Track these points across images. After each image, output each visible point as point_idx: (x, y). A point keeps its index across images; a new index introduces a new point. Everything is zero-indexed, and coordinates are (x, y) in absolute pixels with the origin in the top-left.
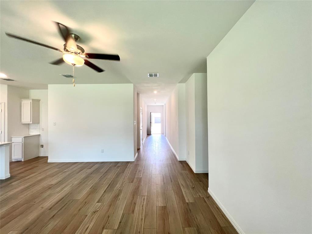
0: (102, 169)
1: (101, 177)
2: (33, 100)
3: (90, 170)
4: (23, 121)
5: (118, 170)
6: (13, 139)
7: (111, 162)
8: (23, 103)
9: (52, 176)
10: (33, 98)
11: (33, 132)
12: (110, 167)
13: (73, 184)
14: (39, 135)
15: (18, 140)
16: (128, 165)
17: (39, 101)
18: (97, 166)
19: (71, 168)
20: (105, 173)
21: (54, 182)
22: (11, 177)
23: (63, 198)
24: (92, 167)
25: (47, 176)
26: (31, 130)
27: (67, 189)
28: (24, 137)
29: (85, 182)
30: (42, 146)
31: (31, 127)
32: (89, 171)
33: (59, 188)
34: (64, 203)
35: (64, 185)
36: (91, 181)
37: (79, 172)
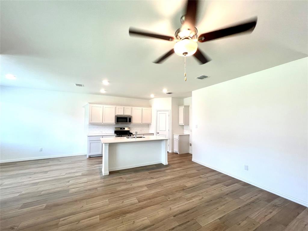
0: (244, 196)
1: (239, 208)
2: (185, 106)
3: (227, 187)
4: (179, 123)
5: (274, 213)
6: (174, 136)
7: (261, 191)
8: (179, 109)
9: (190, 176)
10: (185, 105)
11: (186, 132)
12: (258, 199)
13: (203, 198)
14: (189, 135)
15: (176, 137)
16: (299, 214)
17: (188, 106)
18: (236, 186)
19: (207, 175)
20: (246, 205)
21: (189, 184)
22: (168, 164)
23: (188, 210)
24: (230, 185)
25: (186, 175)
26: (185, 130)
27: (195, 201)
28: (179, 136)
29: (215, 203)
30: (191, 145)
31: (185, 127)
32: (226, 189)
33: (190, 195)
34: (187, 218)
35: (194, 194)
36: (223, 207)
37: (213, 184)
